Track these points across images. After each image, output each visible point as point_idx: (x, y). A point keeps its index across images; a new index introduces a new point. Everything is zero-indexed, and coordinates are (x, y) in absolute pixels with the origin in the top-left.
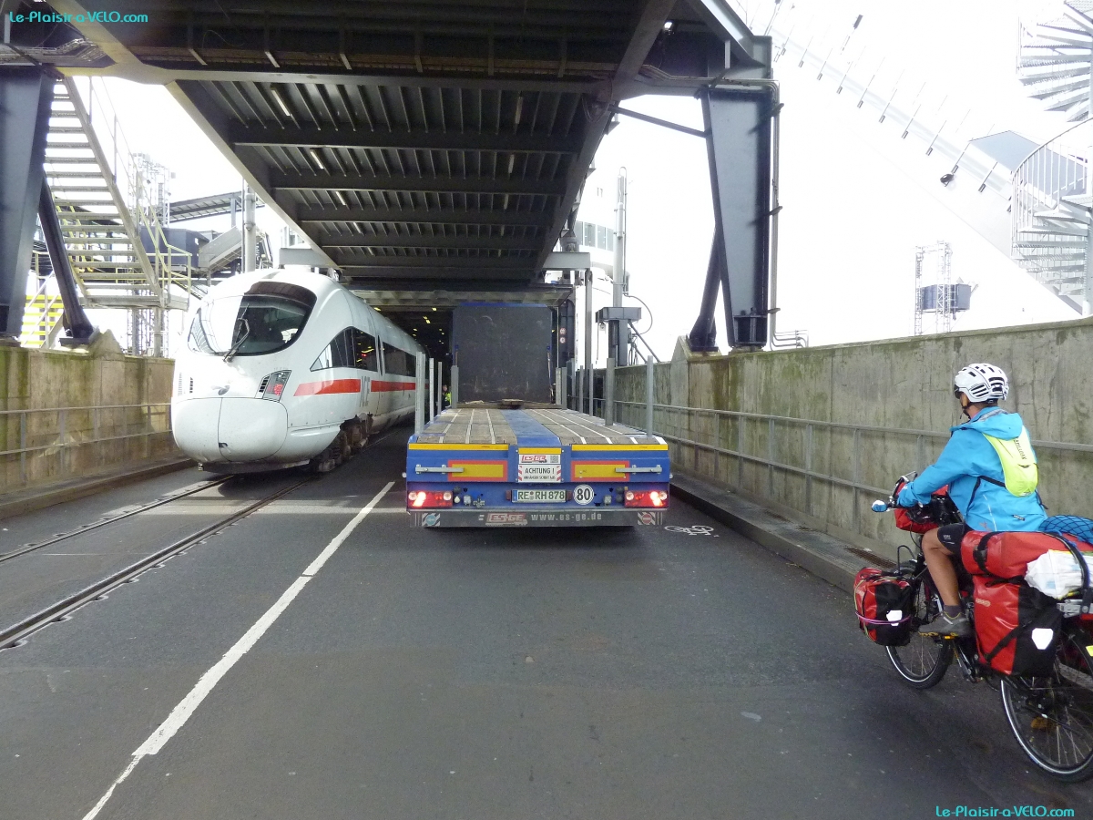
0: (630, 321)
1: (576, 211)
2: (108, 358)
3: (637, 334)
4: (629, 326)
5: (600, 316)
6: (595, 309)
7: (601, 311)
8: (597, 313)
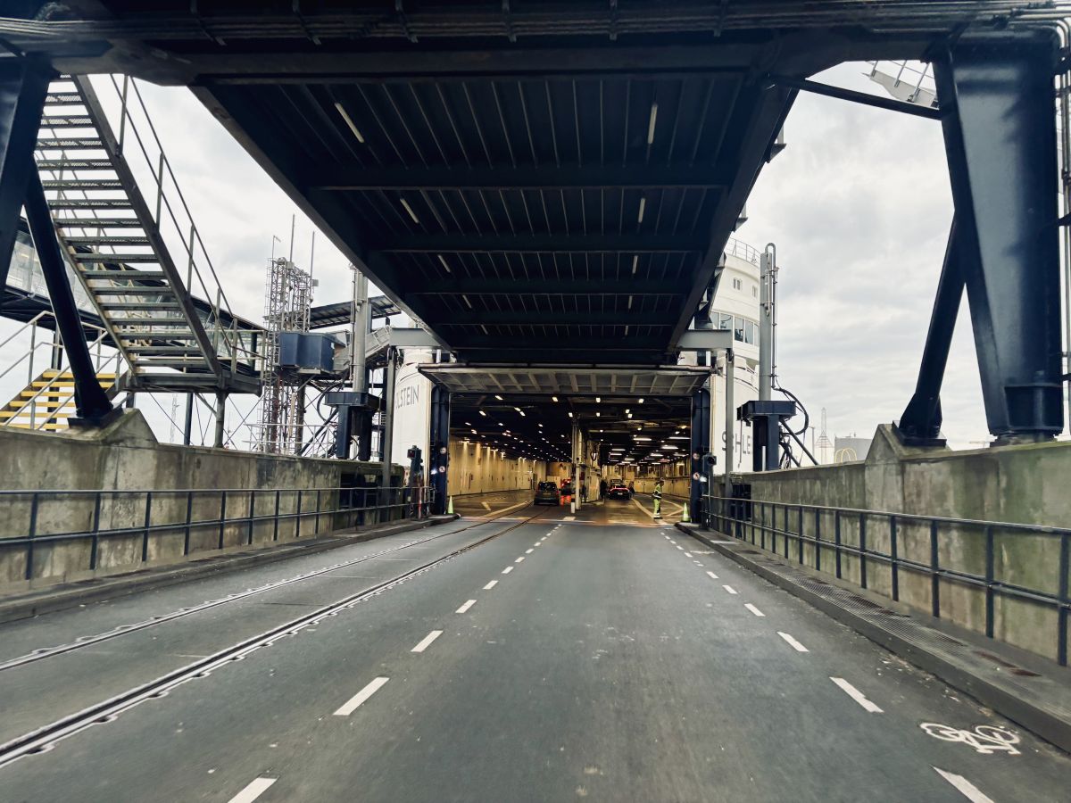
0: (782, 418)
1: (719, 275)
2: (129, 444)
3: (791, 433)
4: (780, 424)
5: (744, 413)
6: (738, 402)
7: (745, 406)
8: (739, 409)
